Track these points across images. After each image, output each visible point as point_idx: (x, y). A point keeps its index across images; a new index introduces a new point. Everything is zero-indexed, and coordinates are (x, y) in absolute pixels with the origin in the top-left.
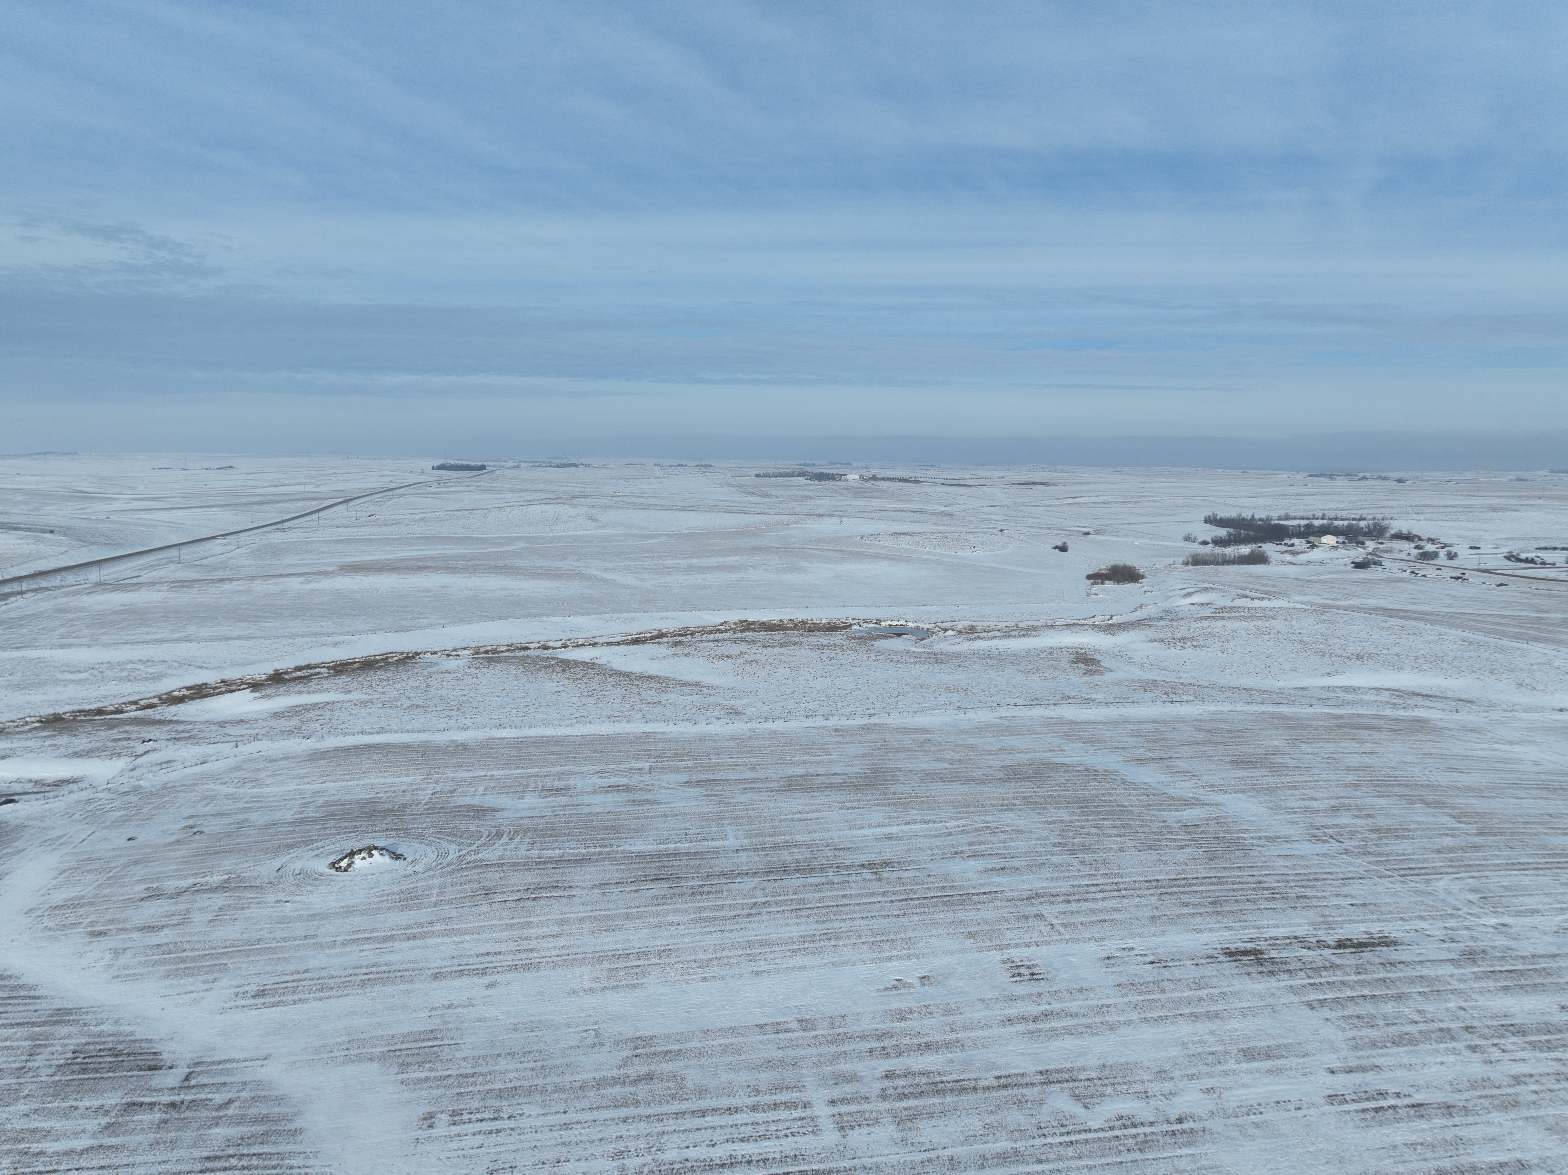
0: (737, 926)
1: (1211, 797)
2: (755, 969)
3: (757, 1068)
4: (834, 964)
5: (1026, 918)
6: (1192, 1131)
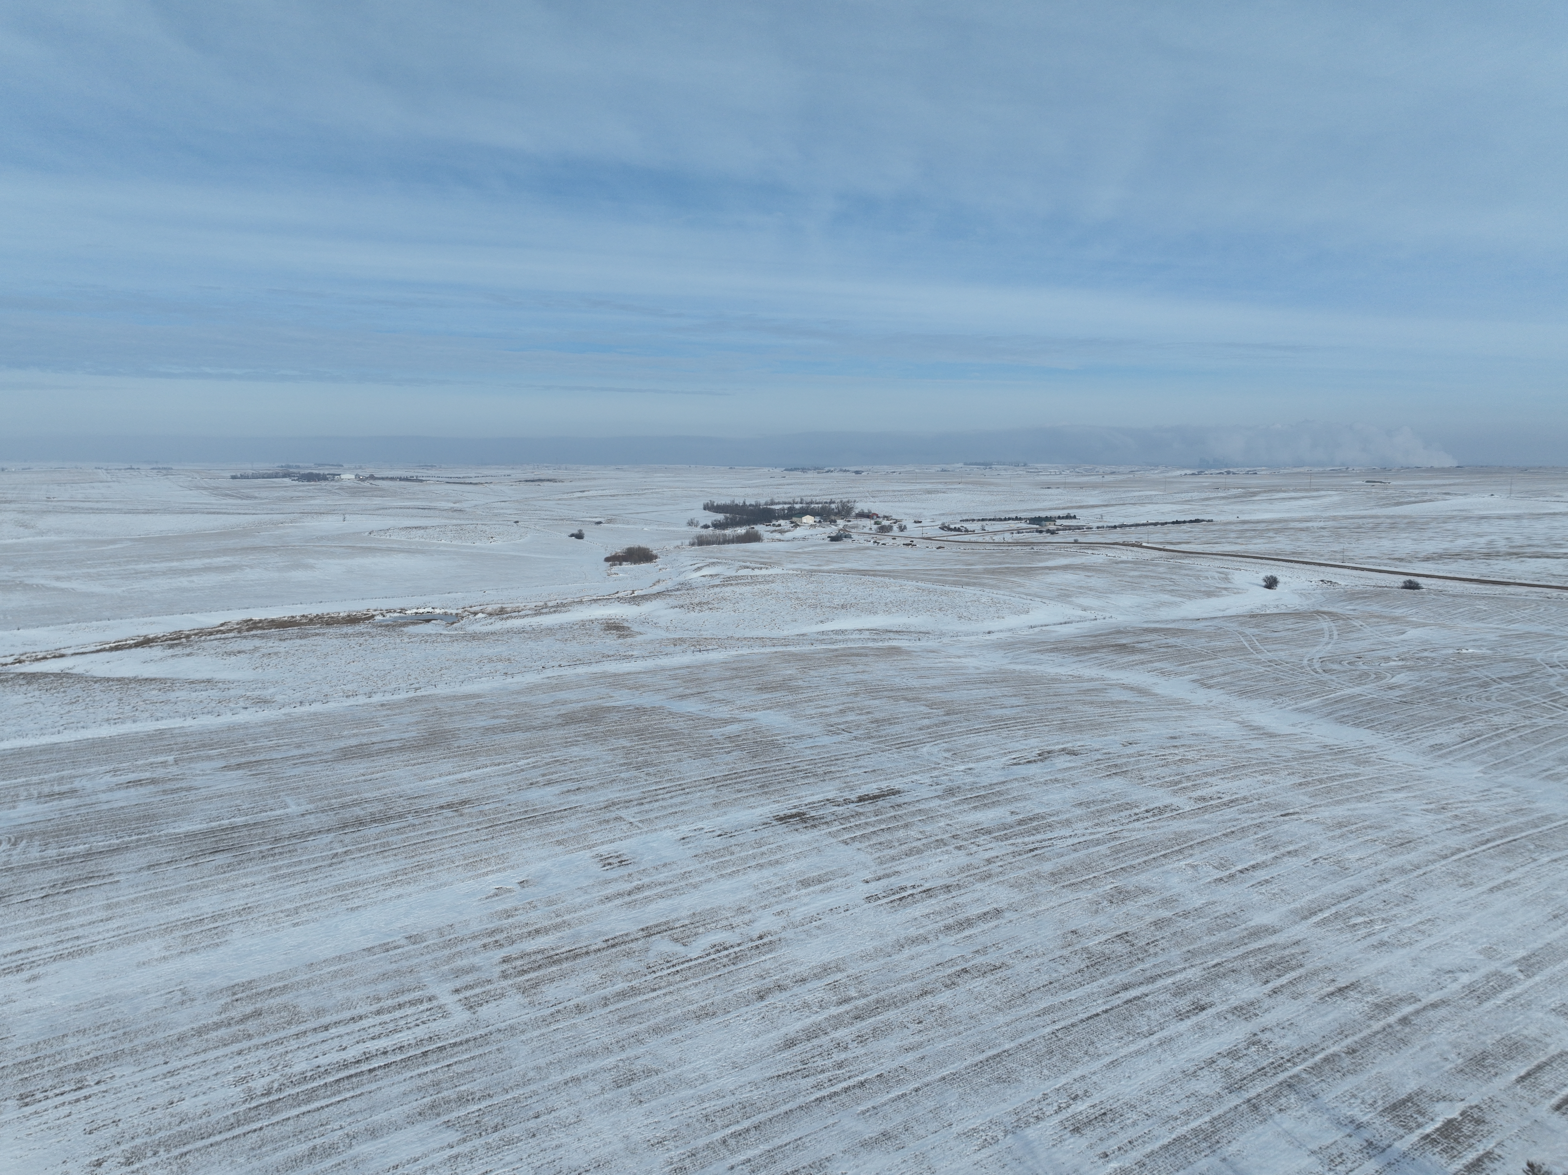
0: (321, 875)
1: (745, 715)
2: (350, 906)
3: (374, 981)
4: (432, 888)
5: (608, 821)
6: (771, 942)
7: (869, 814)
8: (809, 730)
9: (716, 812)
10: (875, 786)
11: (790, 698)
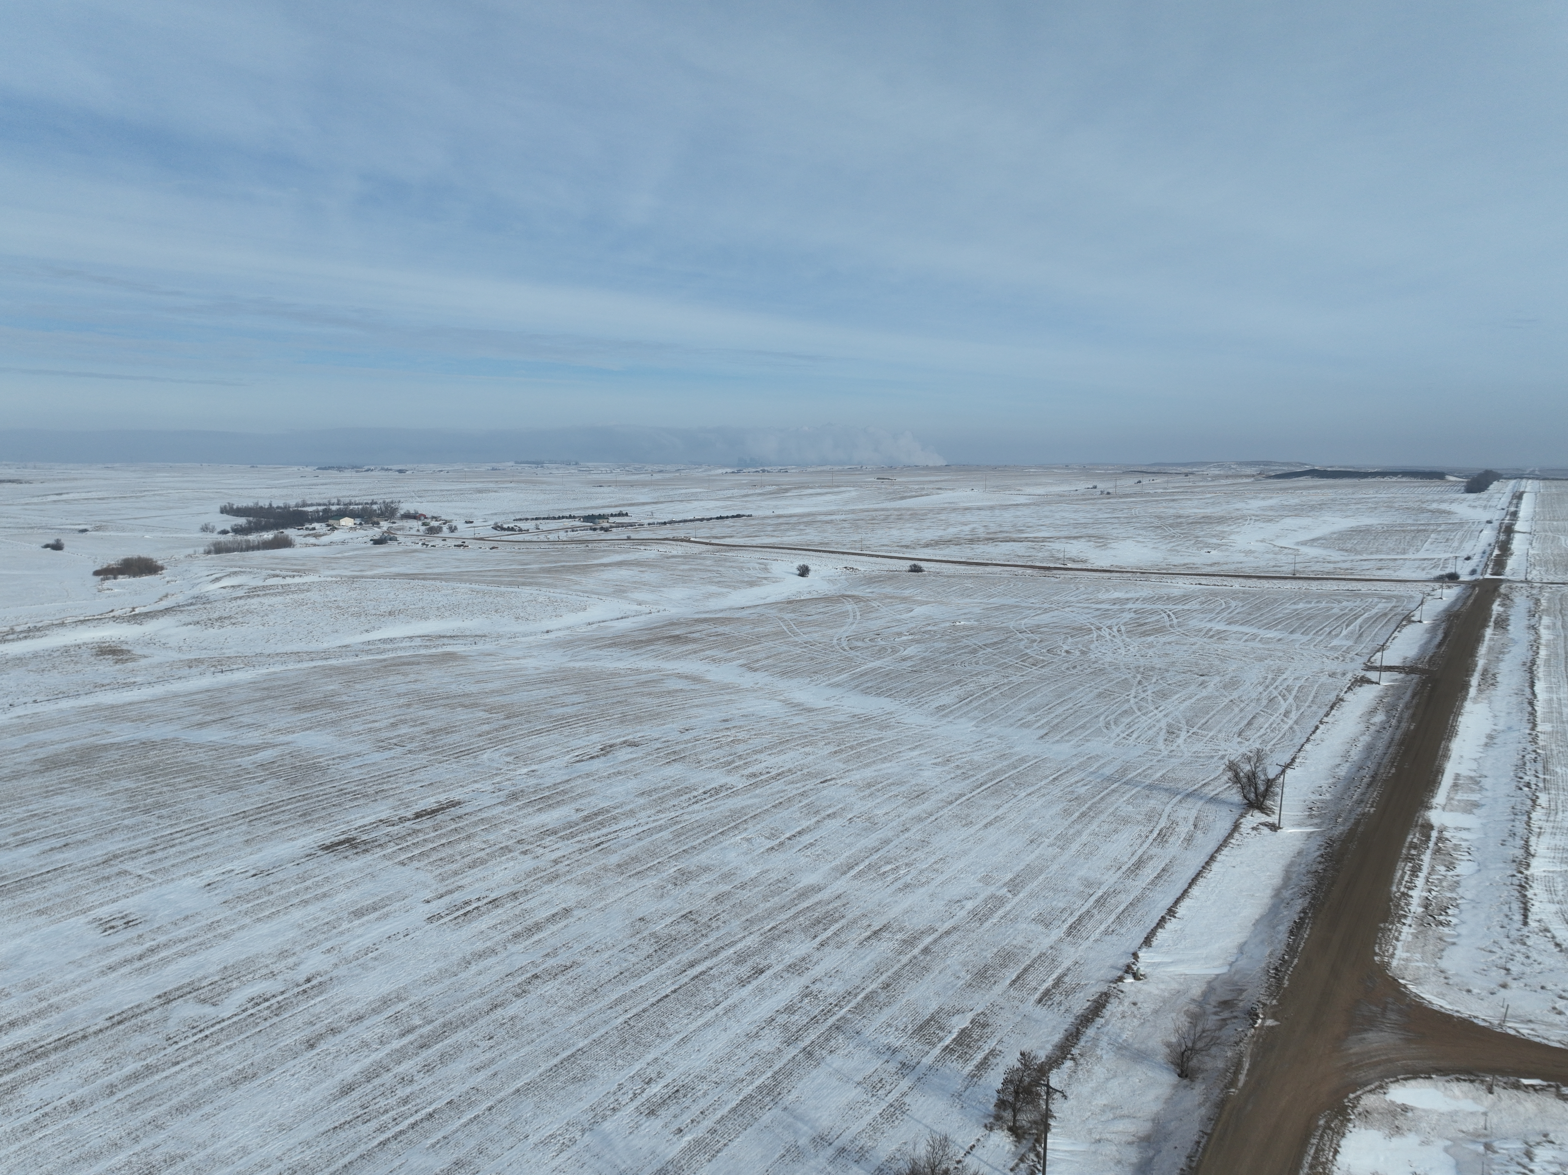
1: (281, 739)
5: (108, 878)
6: (320, 984)
7: (427, 830)
8: (357, 748)
9: (249, 850)
10: (432, 799)
11: (334, 715)
